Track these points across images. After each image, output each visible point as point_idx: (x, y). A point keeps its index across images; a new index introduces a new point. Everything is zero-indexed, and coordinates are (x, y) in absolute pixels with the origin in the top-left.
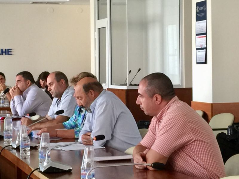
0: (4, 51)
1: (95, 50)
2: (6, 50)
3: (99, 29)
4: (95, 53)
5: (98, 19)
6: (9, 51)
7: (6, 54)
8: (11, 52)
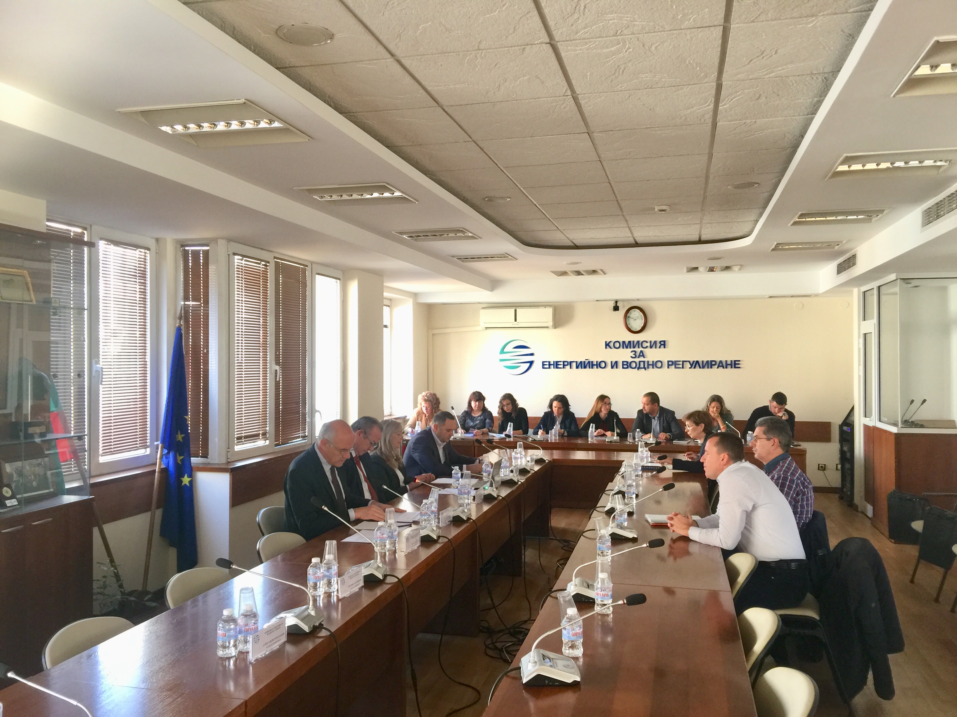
0: (729, 363)
1: (859, 365)
2: (731, 361)
3: (865, 334)
4: (859, 370)
5: (864, 320)
6: (737, 362)
7: (732, 368)
8: (739, 364)
